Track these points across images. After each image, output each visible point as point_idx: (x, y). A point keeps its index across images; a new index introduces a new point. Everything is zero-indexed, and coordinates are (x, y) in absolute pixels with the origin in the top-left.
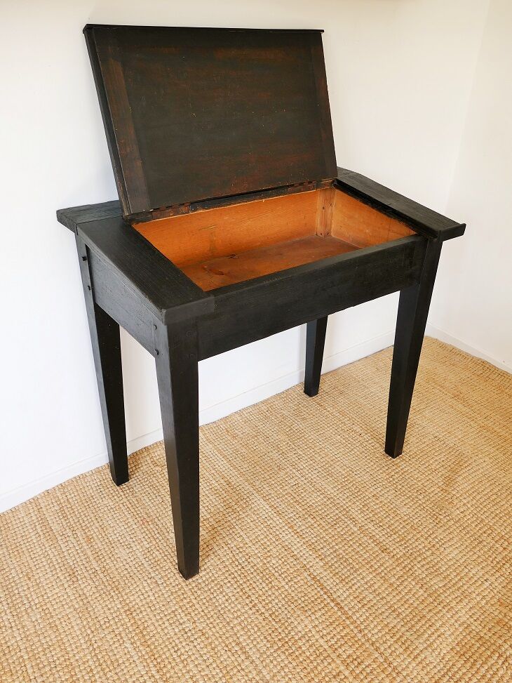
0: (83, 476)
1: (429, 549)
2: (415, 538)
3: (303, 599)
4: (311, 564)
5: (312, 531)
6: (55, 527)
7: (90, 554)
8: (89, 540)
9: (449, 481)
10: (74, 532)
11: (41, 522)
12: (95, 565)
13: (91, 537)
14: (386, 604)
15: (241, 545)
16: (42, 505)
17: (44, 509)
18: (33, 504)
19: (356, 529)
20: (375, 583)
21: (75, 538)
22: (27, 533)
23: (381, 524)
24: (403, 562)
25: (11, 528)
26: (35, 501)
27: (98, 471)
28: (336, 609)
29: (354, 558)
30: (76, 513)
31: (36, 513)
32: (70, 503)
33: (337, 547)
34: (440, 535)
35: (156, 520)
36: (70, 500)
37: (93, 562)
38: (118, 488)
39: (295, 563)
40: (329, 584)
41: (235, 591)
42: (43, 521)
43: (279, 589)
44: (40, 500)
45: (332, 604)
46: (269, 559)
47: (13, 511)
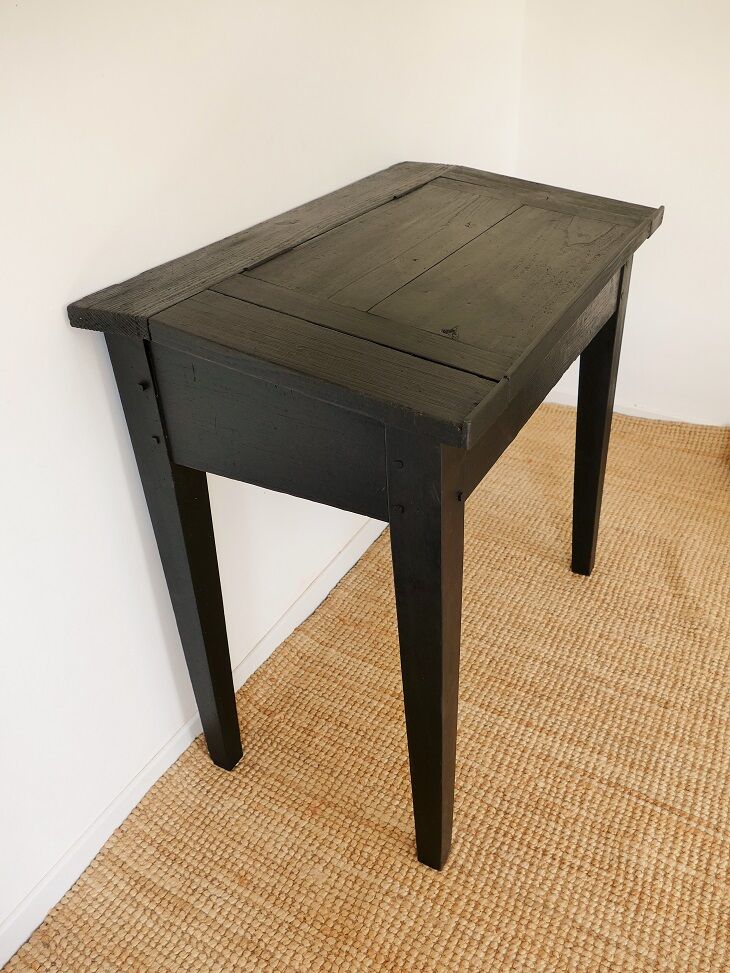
0: (166, 779)
1: (715, 680)
2: (689, 672)
3: (617, 820)
4: (591, 765)
5: (559, 718)
6: (172, 884)
7: (261, 901)
8: (242, 879)
9: (676, 581)
10: (210, 878)
11: (138, 887)
12: (283, 915)
13: (242, 873)
14: (719, 776)
15: (481, 780)
16: (123, 857)
17: (130, 863)
18: (107, 863)
19: (611, 692)
20: (686, 755)
21: (218, 887)
22: (126, 918)
23: (636, 671)
24: (698, 711)
25: (91, 923)
26: (105, 855)
27: (185, 760)
28: (666, 813)
29: (637, 732)
30: (191, 844)
31: (120, 875)
32: (168, 833)
33: (606, 727)
34: (714, 655)
35: (329, 798)
36: (167, 828)
37: (276, 911)
38: (234, 774)
39: (571, 773)
40: (633, 782)
41: (521, 853)
42: (141, 883)
43: (576, 820)
44: (116, 852)
45: (658, 809)
46: (532, 784)
47: (77, 889)
